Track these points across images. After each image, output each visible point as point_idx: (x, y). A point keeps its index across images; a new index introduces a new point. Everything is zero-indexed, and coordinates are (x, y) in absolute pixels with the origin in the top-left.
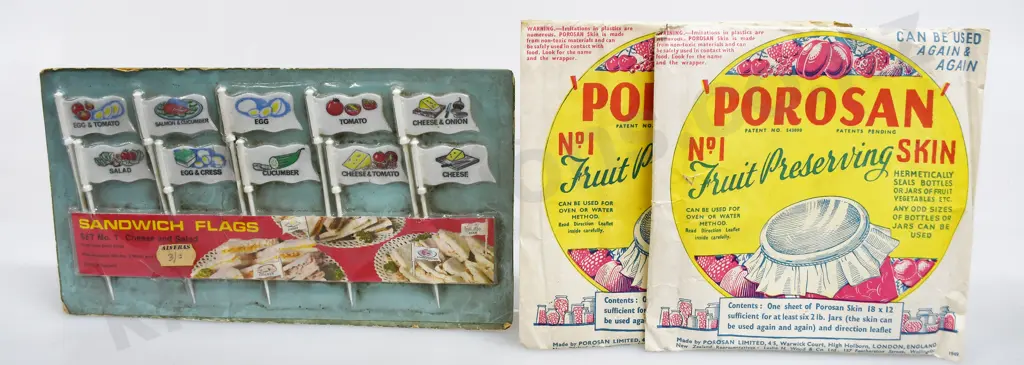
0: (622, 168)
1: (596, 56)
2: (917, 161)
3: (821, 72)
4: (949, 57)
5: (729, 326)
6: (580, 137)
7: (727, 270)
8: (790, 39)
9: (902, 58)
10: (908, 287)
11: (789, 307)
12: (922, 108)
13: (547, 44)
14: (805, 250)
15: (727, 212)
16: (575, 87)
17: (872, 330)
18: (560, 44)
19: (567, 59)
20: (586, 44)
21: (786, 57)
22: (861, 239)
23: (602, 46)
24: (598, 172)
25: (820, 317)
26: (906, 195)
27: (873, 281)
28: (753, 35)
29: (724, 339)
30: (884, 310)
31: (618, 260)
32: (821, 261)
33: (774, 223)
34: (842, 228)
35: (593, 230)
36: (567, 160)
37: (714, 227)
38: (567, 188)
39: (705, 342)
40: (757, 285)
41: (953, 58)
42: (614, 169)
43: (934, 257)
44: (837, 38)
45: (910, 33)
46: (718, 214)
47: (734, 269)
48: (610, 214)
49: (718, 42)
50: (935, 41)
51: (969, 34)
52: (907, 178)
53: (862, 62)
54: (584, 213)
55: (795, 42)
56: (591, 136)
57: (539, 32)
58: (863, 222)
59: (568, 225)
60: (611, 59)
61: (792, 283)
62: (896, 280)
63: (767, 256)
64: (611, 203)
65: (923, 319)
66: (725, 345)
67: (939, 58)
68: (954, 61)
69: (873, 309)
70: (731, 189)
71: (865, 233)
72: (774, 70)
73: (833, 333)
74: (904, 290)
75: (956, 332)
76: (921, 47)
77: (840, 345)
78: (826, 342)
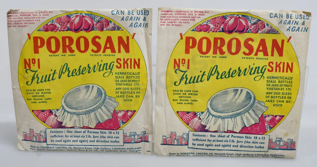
0: (202, 76)
1: (192, 24)
2: (124, 68)
3: (80, 29)
4: (135, 22)
5: (52, 141)
6: (183, 61)
7: (48, 117)
8: (65, 15)
9: (115, 23)
10: (125, 123)
11: (76, 132)
12: (125, 44)
13: (170, 18)
14: (81, 108)
15: (45, 91)
16: (182, 38)
17: (111, 142)
18: (175, 18)
19: (179, 25)
20: (187, 19)
21: (64, 23)
22: (103, 102)
23: (194, 20)
24: (192, 77)
25: (90, 137)
26: (121, 83)
27: (109, 121)
28: (48, 13)
29: (50, 146)
30: (115, 133)
31: (199, 117)
32: (88, 113)
33: (67, 96)
34: (96, 98)
35: (188, 103)
36: (178, 71)
37: (39, 98)
38: (177, 84)
39: (41, 147)
40: (62, 123)
41: (137, 22)
42: (199, 76)
43: (134, 110)
44: (85, 14)
45: (118, 11)
46: (40, 92)
47: (51, 116)
48: (196, 96)
49: (33, 17)
50: (128, 14)
51: (145, 11)
52: (121, 76)
53: (98, 25)
54: (184, 95)
55: (67, 16)
56: (189, 60)
57: (166, 13)
58: (103, 95)
59: (177, 100)
60: (198, 26)
61: (77, 121)
62: (119, 120)
63: (65, 111)
64: (197, 91)
65: (132, 137)
66: (51, 149)
67: (131, 22)
68: (137, 23)
69: (111, 133)
70: (45, 81)
71: (105, 100)
72: (59, 29)
73: (96, 143)
74: (123, 124)
75: (149, 142)
76: (122, 17)
77: (99, 148)
78: (93, 147)
